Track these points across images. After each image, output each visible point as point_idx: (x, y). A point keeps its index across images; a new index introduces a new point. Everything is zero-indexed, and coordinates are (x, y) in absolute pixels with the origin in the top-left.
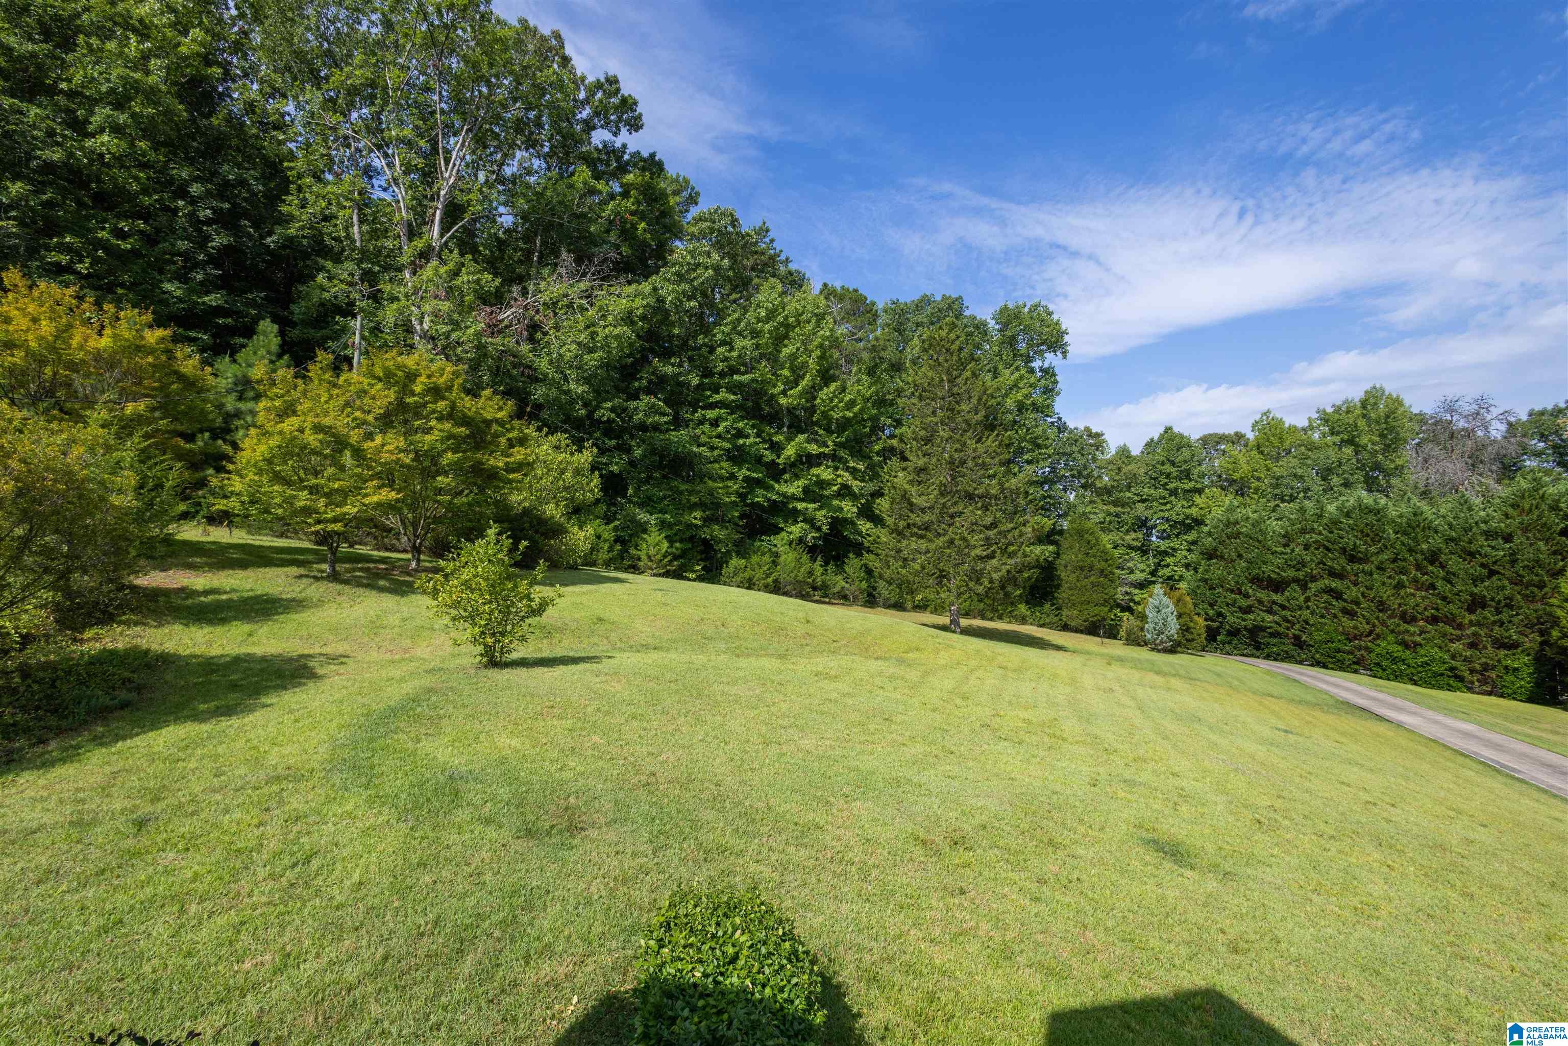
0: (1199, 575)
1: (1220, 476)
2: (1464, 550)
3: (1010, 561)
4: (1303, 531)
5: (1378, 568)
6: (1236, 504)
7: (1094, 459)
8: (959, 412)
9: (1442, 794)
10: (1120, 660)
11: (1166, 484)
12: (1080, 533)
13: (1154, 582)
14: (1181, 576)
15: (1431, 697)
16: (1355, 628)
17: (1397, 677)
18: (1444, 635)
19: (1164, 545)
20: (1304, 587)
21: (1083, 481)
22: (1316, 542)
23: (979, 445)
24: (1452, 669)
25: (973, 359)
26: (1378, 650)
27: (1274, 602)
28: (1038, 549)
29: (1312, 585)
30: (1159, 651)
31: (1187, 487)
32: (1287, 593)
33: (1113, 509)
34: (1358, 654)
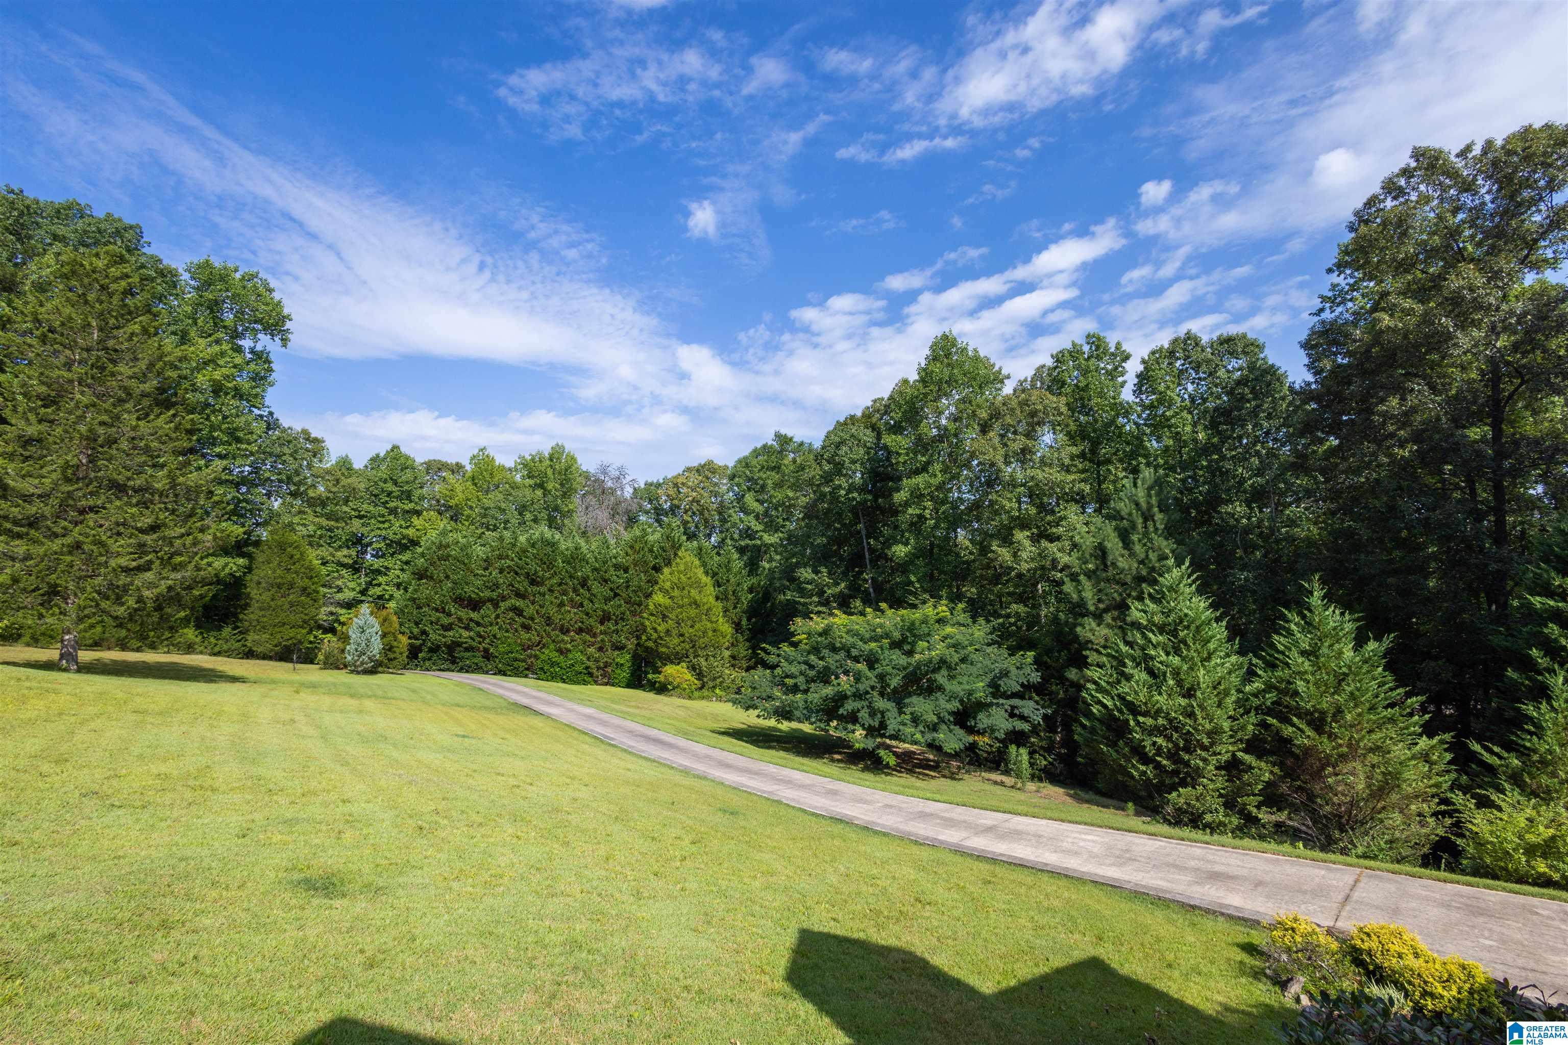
0: (409, 595)
1: (438, 501)
2: (602, 577)
3: (173, 575)
4: (500, 557)
5: (550, 590)
6: (449, 528)
7: (310, 466)
8: (113, 374)
9: (566, 766)
10: (314, 686)
11: (387, 502)
12: (282, 546)
13: (362, 602)
14: (391, 596)
15: (572, 691)
16: (530, 639)
17: (553, 678)
18: (585, 643)
19: (377, 564)
20: (496, 606)
21: (293, 488)
22: (509, 567)
23: (141, 423)
24: (587, 668)
25: (149, 311)
26: (543, 657)
27: (471, 620)
28: (218, 563)
29: (502, 604)
30: (358, 673)
31: (407, 508)
32: (482, 611)
33: (325, 522)
34: (529, 661)
